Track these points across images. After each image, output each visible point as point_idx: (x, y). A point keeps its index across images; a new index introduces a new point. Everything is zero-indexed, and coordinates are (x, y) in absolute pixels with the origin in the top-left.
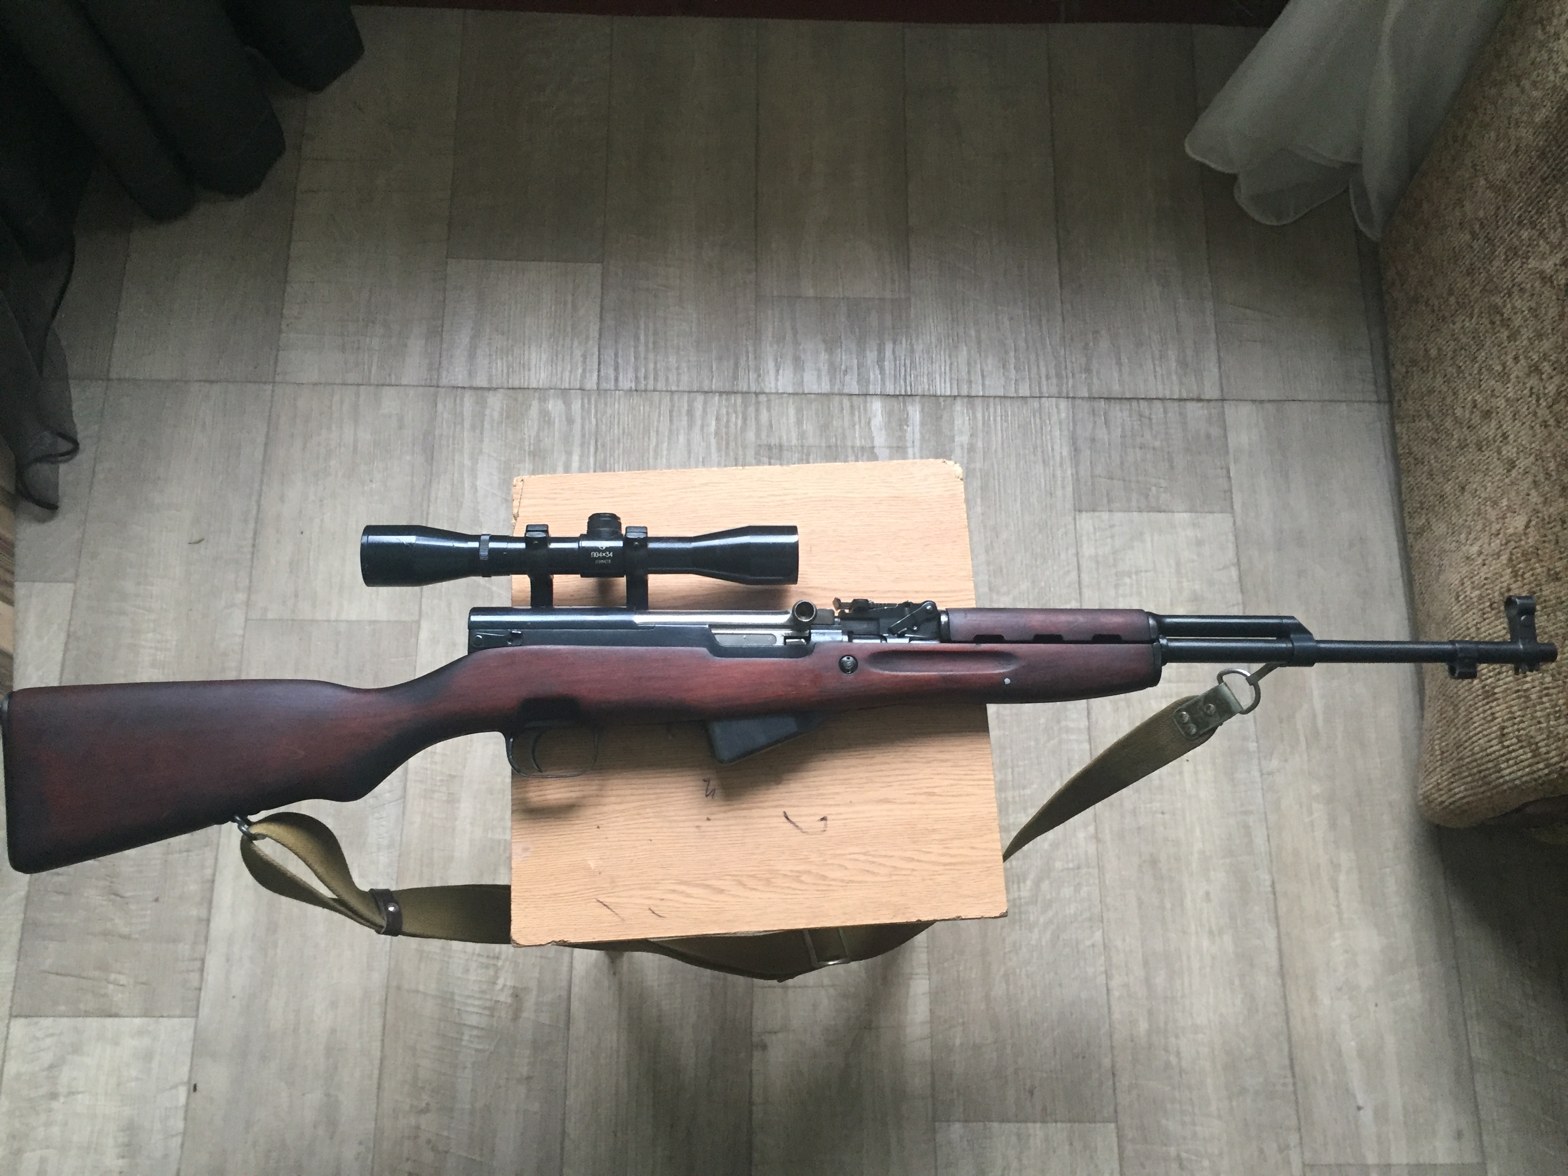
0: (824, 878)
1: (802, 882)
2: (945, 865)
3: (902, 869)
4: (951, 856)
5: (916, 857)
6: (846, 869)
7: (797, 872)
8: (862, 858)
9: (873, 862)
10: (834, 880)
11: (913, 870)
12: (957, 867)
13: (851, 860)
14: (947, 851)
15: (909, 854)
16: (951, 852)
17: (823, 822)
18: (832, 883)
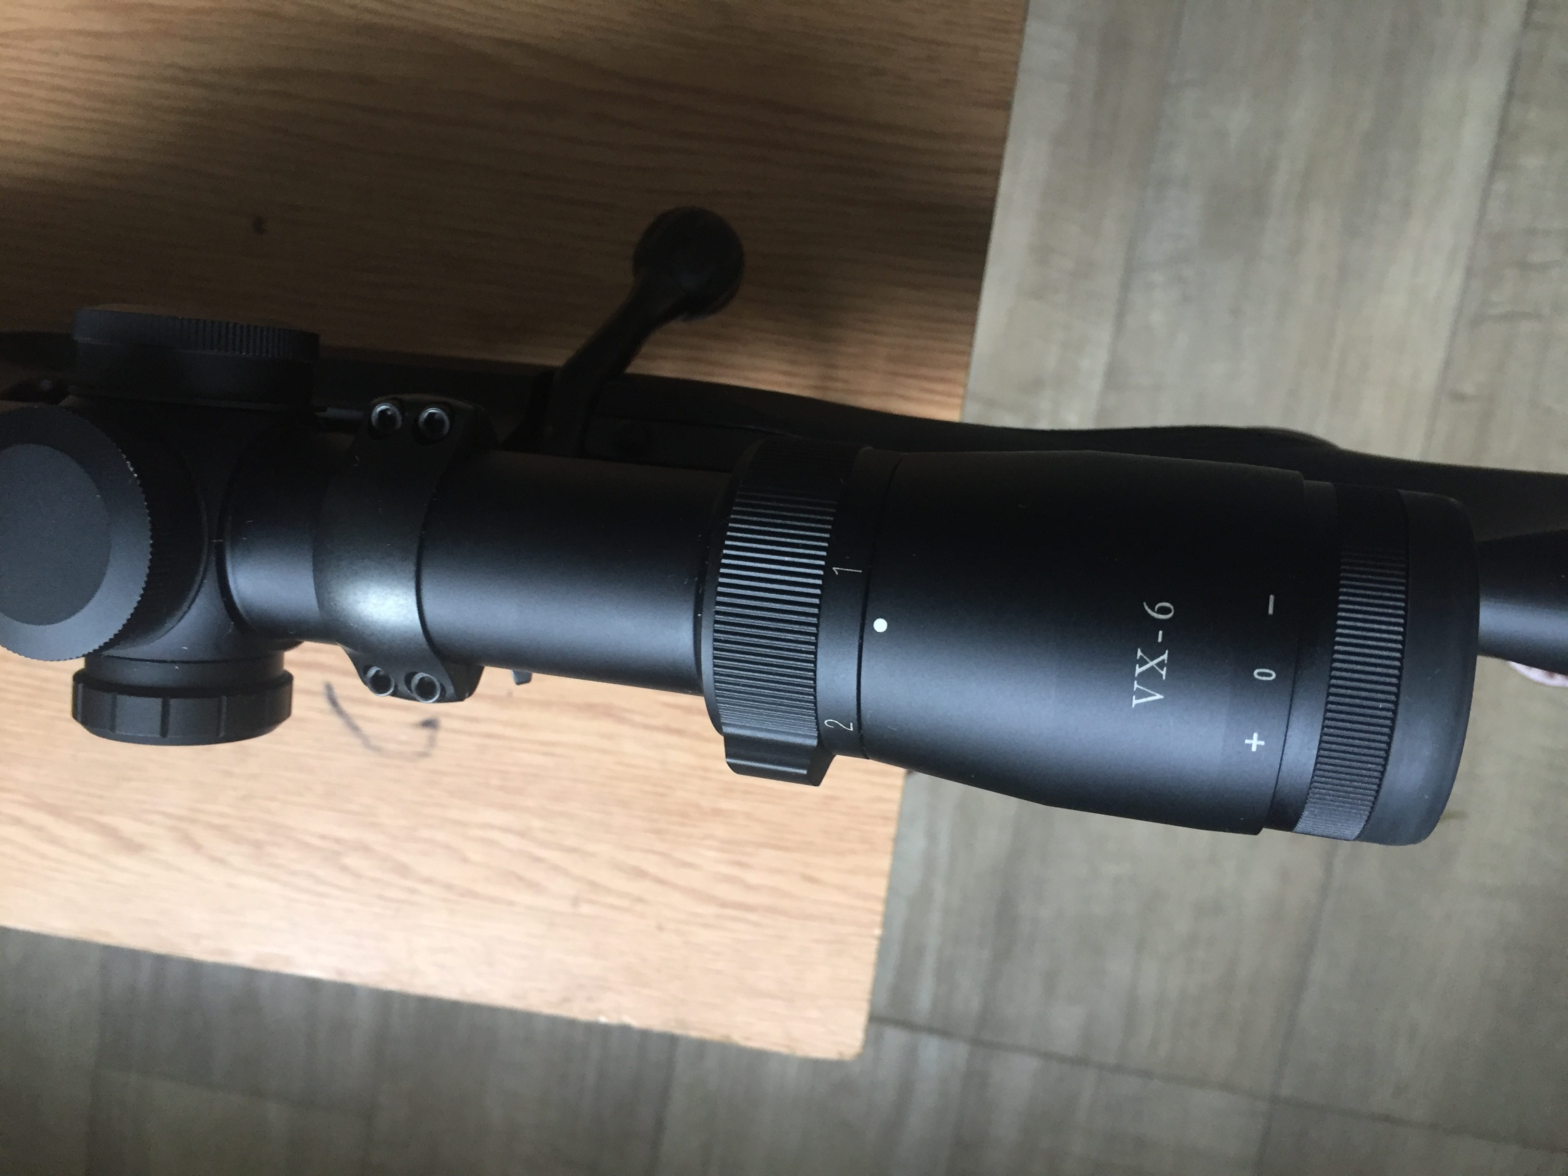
0: (403, 870)
1: (344, 869)
2: (724, 904)
3: (608, 891)
4: (749, 887)
5: (653, 869)
6: (465, 860)
7: (338, 841)
8: (512, 841)
9: (538, 860)
10: (428, 881)
11: (640, 900)
12: (753, 917)
13: (484, 841)
14: (735, 871)
15: (634, 859)
16: (751, 877)
17: (425, 733)
18: (422, 887)
